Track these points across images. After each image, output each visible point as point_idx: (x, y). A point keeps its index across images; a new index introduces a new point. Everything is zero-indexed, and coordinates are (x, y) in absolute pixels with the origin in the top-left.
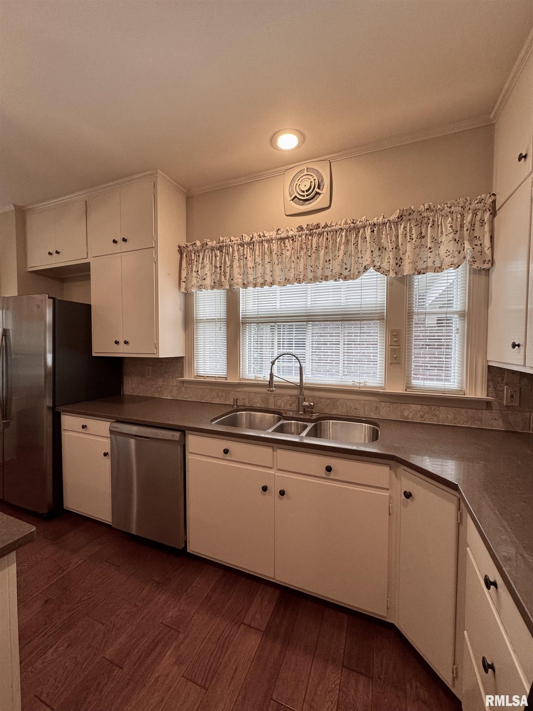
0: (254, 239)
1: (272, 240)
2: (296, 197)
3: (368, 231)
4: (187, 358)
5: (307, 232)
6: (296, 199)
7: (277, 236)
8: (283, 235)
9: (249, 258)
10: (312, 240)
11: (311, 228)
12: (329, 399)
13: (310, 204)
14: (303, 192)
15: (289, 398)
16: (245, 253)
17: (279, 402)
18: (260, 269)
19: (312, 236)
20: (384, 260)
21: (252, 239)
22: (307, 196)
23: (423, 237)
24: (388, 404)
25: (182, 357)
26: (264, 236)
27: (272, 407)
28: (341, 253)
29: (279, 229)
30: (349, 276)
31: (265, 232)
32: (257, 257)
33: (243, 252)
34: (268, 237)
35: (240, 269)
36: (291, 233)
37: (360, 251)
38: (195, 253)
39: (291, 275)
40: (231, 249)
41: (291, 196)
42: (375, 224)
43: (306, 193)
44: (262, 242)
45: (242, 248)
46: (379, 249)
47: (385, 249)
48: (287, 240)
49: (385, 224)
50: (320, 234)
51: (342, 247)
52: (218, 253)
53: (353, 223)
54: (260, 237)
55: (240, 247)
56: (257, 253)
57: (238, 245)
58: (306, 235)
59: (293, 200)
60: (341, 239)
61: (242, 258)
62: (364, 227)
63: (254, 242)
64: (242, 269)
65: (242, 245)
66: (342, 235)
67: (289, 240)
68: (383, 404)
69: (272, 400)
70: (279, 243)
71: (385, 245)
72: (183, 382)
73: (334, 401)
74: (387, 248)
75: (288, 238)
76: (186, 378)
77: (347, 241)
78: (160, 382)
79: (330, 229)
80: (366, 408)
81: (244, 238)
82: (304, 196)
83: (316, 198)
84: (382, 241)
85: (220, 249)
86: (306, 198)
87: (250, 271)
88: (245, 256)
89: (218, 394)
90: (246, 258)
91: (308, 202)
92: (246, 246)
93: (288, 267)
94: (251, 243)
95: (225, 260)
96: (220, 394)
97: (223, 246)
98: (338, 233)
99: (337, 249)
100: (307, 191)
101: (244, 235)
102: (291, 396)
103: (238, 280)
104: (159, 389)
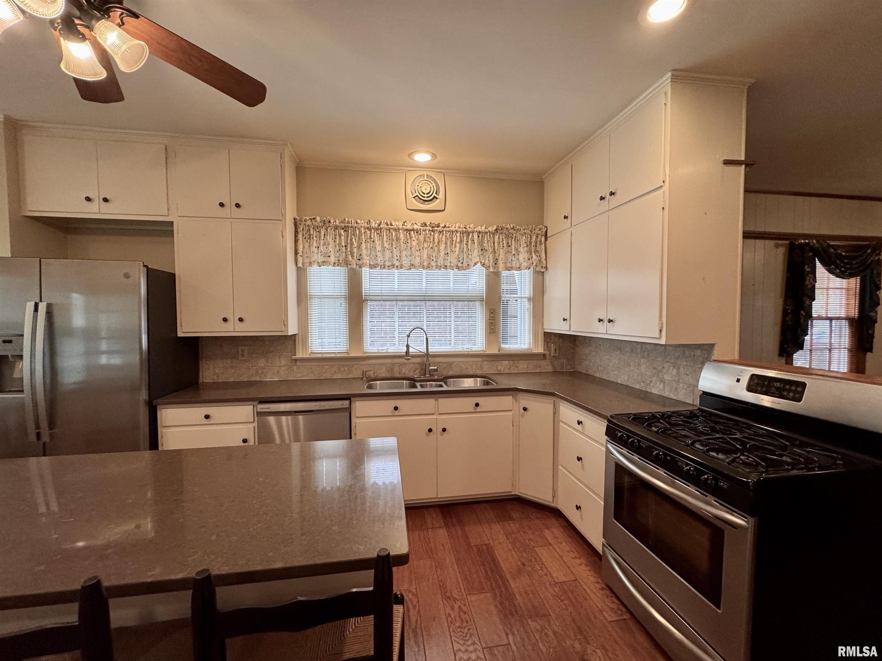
0: (381, 226)
1: (399, 230)
2: (417, 196)
3: (476, 236)
4: (300, 335)
5: (430, 228)
6: (417, 197)
7: (404, 227)
8: (409, 227)
9: (377, 243)
10: (434, 235)
11: (434, 226)
13: (429, 204)
14: (424, 194)
16: (372, 237)
17: (404, 370)
18: (388, 254)
19: (434, 233)
20: (486, 259)
21: (379, 225)
22: (427, 197)
23: (509, 246)
25: (295, 335)
26: (391, 225)
27: (397, 375)
28: (457, 249)
29: (405, 222)
30: (462, 267)
31: (392, 221)
32: (385, 242)
33: (370, 236)
34: (395, 227)
35: (367, 251)
36: (416, 227)
37: (470, 250)
38: (313, 228)
39: (417, 261)
40: (357, 231)
41: (413, 194)
42: (480, 232)
43: (426, 195)
44: (389, 229)
45: (369, 232)
46: (482, 250)
47: (486, 250)
48: (412, 232)
49: (486, 233)
50: (440, 232)
51: (458, 245)
52: (342, 232)
53: (465, 228)
54: (388, 225)
55: (367, 230)
56: (385, 239)
57: (365, 228)
58: (429, 230)
59: (414, 197)
60: (457, 238)
61: (369, 241)
62: (473, 232)
63: (381, 229)
64: (369, 251)
65: (370, 229)
66: (457, 236)
67: (414, 232)
69: (396, 369)
70: (405, 233)
71: (486, 248)
72: (296, 360)
74: (488, 250)
75: (413, 230)
76: (300, 355)
77: (461, 241)
78: (262, 363)
79: (448, 229)
81: (371, 223)
82: (424, 197)
83: (433, 201)
84: (485, 245)
85: (345, 229)
86: (426, 199)
87: (379, 254)
88: (372, 240)
89: (339, 369)
90: (373, 242)
91: (427, 203)
92: (373, 231)
93: (414, 255)
94: (378, 229)
95: (351, 240)
96: (341, 369)
97: (348, 227)
98: (454, 233)
99: (454, 246)
100: (427, 194)
101: (371, 220)
103: (366, 261)
104: (260, 371)
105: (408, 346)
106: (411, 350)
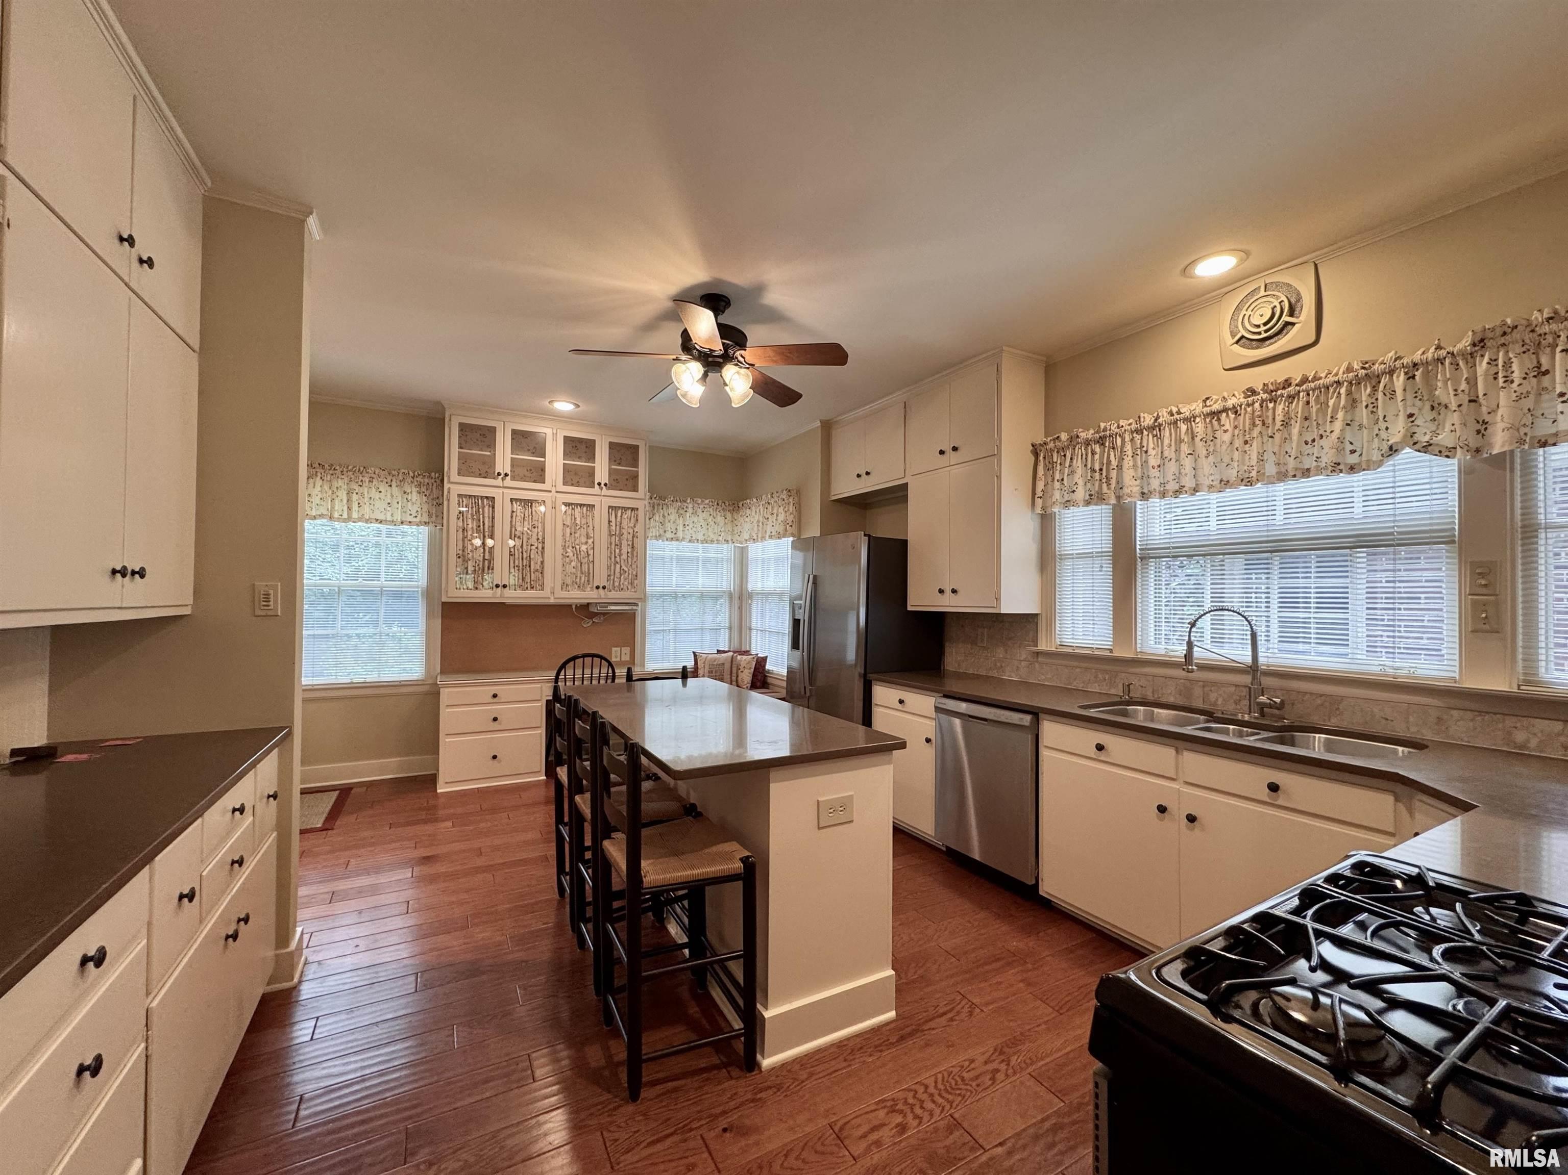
0: (1160, 420)
1: (1195, 417)
2: (1243, 337)
3: (1399, 381)
4: (1044, 615)
5: (1265, 396)
6: (1244, 340)
7: (1205, 409)
8: (1216, 407)
9: (1152, 452)
10: (1274, 409)
11: (1271, 387)
12: (1321, 696)
13: (1271, 344)
14: (1258, 326)
15: (1233, 689)
16: (1145, 444)
17: (1213, 696)
18: (1172, 467)
19: (1275, 402)
20: (1444, 428)
21: (1156, 420)
22: (1266, 331)
23: (1543, 374)
24: (1469, 715)
25: (1037, 615)
26: (1179, 413)
27: (1199, 704)
28: (1338, 425)
29: (1207, 399)
30: (1359, 464)
31: (1180, 406)
32: (1165, 448)
33: (1141, 443)
34: (1187, 414)
35: (1136, 470)
36: (1230, 403)
37: (1381, 418)
38: (1058, 452)
39: (1232, 474)
40: (1119, 440)
41: (1233, 336)
42: (1415, 365)
43: (1263, 328)
44: (1175, 422)
45: (1139, 437)
46: (1433, 408)
47: (1446, 407)
48: (1224, 415)
49: (1441, 361)
50: (1291, 397)
51: (1340, 415)
52: (1097, 448)
53: (1363, 368)
54: (1172, 415)
55: (1135, 435)
56: (1166, 442)
57: (1132, 432)
58: (1263, 401)
59: (1237, 342)
60: (1338, 400)
61: (1139, 452)
62: (1391, 372)
63: (1160, 425)
64: (1140, 470)
65: (1139, 431)
66: (1339, 393)
67: (1228, 414)
68: (1455, 713)
69: (1198, 691)
70: (1208, 420)
71: (1444, 400)
72: (1038, 654)
73: (1335, 702)
74: (1449, 405)
75: (1225, 410)
76: (1043, 646)
77: (1353, 403)
78: (1000, 652)
79: (1312, 385)
80: (1411, 719)
81: (1142, 420)
82: (1259, 333)
83: (1285, 332)
84: (1437, 393)
85: (1101, 441)
86: (1264, 335)
87: (1154, 473)
88: (1145, 449)
89: (1096, 677)
90: (1146, 452)
91: (1268, 342)
92: (1145, 433)
93: (1227, 460)
94: (1156, 427)
95: (1108, 457)
96: (1100, 676)
97: (1105, 437)
98: (1331, 390)
99: (1329, 419)
100: (1265, 324)
101: (1142, 415)
102: (1236, 686)
103: (1130, 489)
104: (998, 664)
105: (1190, 645)
106: (1197, 653)
